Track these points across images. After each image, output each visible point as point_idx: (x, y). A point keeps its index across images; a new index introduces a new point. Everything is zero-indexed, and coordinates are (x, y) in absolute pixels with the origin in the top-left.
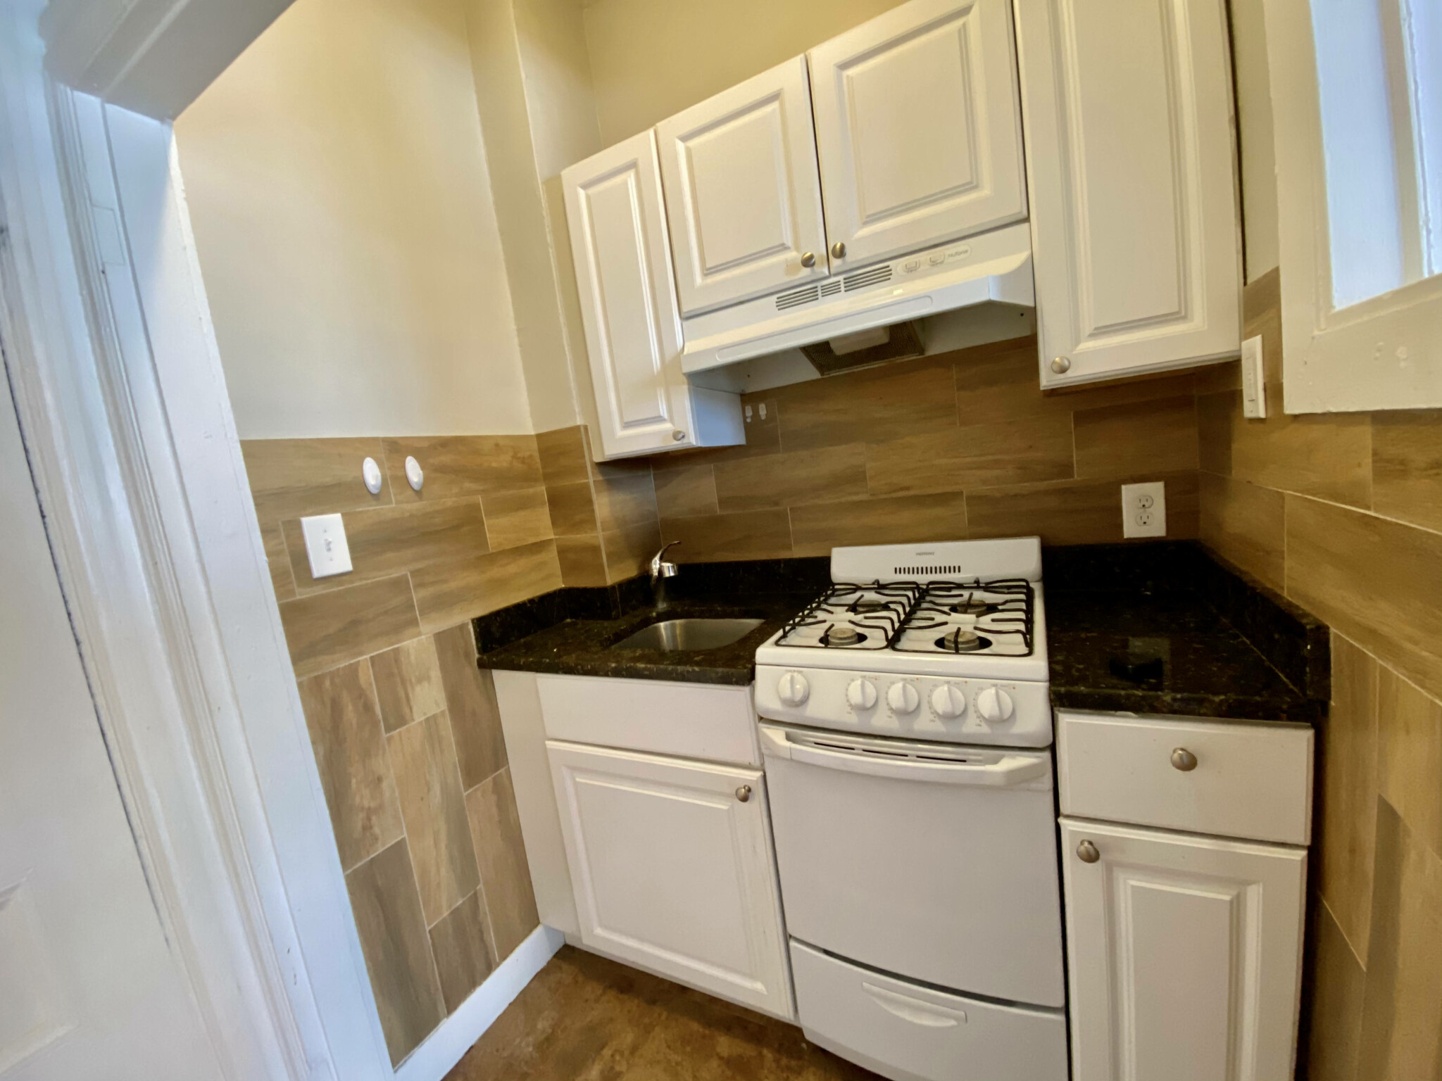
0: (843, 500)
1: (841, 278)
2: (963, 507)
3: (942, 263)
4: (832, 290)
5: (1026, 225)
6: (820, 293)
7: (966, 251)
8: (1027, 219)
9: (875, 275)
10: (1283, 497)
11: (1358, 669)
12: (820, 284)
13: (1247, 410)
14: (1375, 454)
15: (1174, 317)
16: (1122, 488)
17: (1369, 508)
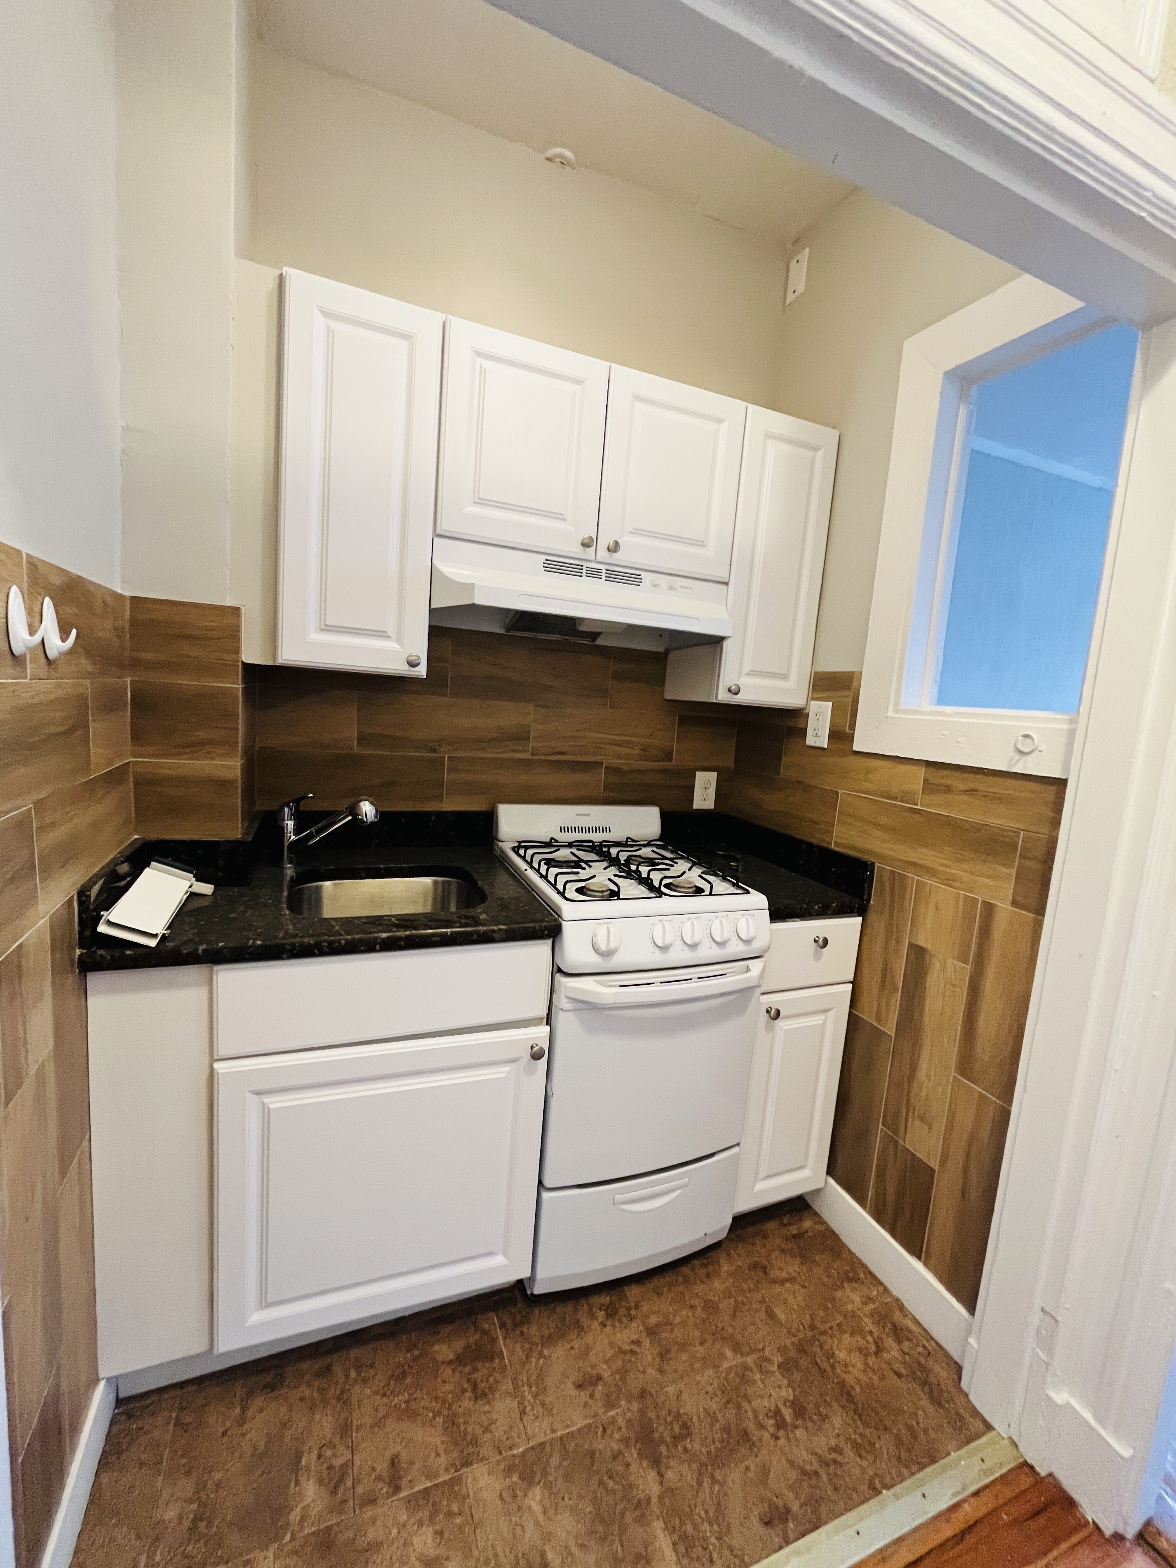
1: (603, 567)
2: (602, 775)
3: (675, 589)
4: (594, 573)
5: (725, 587)
6: (584, 571)
7: (691, 589)
8: (727, 584)
9: (632, 578)
10: (837, 793)
11: (898, 882)
12: (586, 564)
13: (810, 741)
14: (926, 780)
15: (784, 677)
16: (698, 774)
17: (917, 805)
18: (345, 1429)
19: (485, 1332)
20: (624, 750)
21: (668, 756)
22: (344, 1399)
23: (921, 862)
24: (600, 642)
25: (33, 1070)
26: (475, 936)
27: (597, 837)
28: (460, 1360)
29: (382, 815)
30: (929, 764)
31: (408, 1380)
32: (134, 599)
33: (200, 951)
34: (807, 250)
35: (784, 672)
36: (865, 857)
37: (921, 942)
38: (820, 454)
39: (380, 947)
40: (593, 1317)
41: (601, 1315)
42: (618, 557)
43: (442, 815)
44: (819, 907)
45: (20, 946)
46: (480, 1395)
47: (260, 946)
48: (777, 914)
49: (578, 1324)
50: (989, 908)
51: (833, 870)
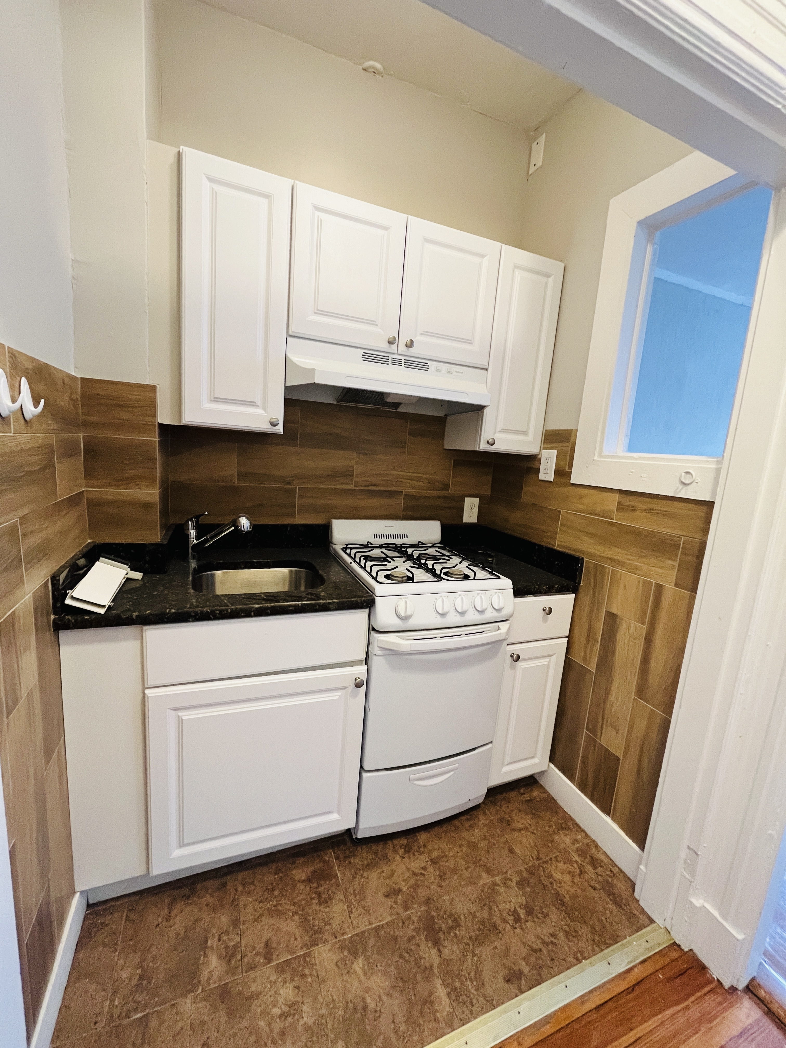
0: (338, 487)
1: (403, 358)
2: (402, 500)
3: (452, 373)
4: (396, 362)
5: (485, 372)
6: (390, 361)
7: (462, 373)
8: (487, 369)
9: (421, 365)
10: (560, 512)
11: (599, 571)
12: (391, 356)
13: (542, 476)
14: (619, 503)
15: (525, 433)
16: (467, 499)
17: (612, 519)
18: (235, 923)
19: (324, 861)
20: (417, 483)
21: (446, 487)
22: (234, 904)
23: (616, 557)
24: (400, 410)
25: (24, 695)
26: (317, 607)
27: (398, 541)
28: (309, 880)
29: (255, 527)
30: (622, 492)
31: (276, 893)
32: (83, 379)
33: (134, 617)
34: (544, 135)
35: (525, 430)
36: (577, 554)
37: (614, 611)
38: (551, 280)
39: (254, 614)
40: (396, 852)
41: (401, 851)
42: (413, 351)
43: (294, 526)
44: (546, 588)
45: (13, 613)
46: (324, 902)
47: (174, 613)
48: (519, 592)
49: (386, 856)
50: (659, 588)
51: (556, 563)
